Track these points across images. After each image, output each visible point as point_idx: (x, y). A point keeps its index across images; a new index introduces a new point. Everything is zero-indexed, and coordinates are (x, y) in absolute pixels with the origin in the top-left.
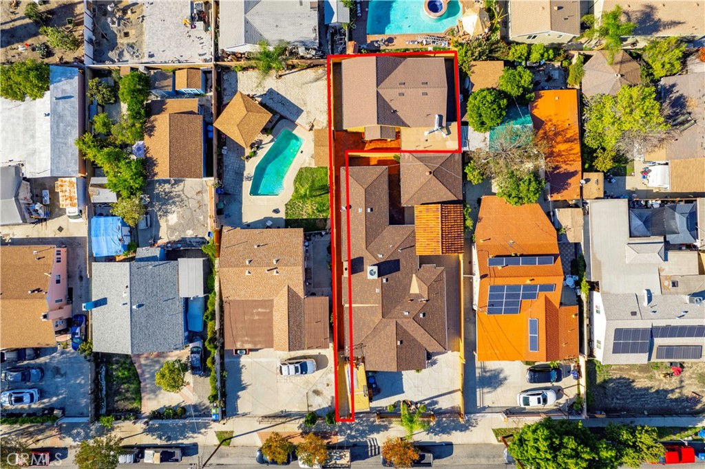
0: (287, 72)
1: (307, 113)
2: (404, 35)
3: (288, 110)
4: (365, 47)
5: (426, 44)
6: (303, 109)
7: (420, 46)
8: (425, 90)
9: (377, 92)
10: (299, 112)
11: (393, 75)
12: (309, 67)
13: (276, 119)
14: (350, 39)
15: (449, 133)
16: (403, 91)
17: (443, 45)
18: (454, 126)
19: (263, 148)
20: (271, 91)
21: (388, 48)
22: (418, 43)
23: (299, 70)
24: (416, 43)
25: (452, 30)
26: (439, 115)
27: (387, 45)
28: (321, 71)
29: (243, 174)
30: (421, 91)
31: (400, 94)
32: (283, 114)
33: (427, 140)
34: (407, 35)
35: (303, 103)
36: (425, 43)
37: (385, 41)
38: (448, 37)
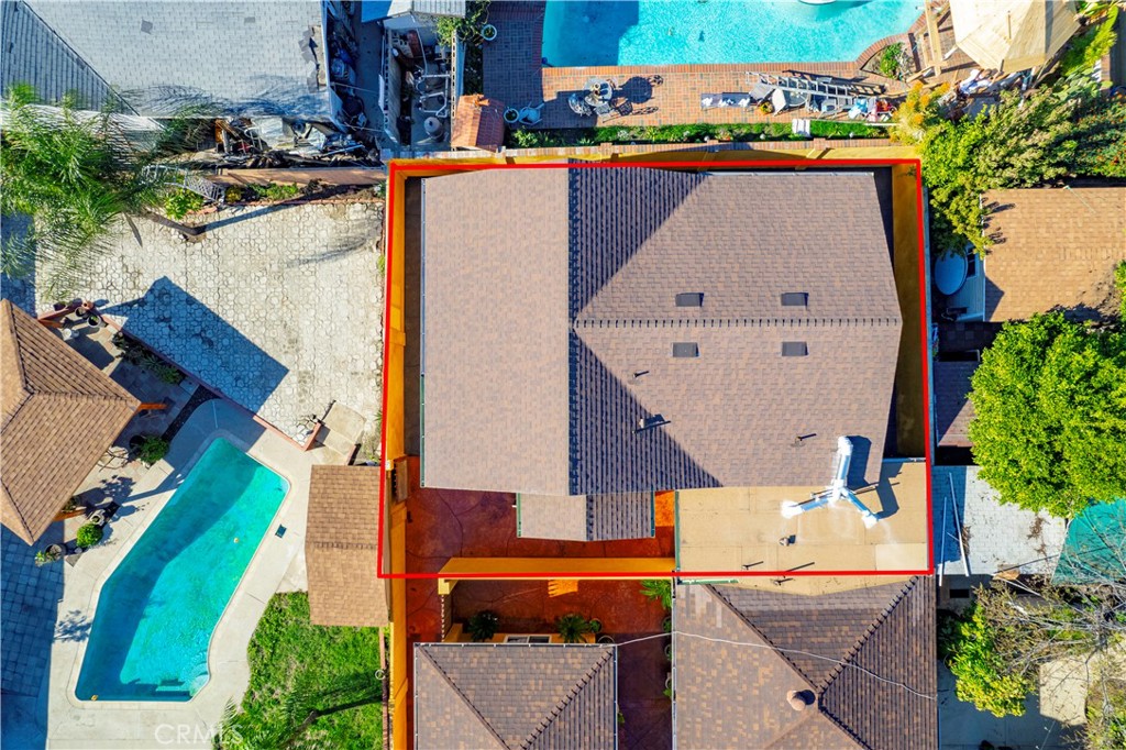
0: (227, 213)
1: (302, 381)
2: (692, 68)
3: (225, 365)
4: (533, 115)
5: (788, 109)
6: (283, 362)
7: (757, 117)
8: (797, 334)
9: (573, 337)
10: (269, 373)
11: (645, 256)
12: (313, 194)
13: (186, 399)
14: (470, 87)
15: (889, 507)
16: (693, 334)
17: (855, 112)
18: (913, 478)
19: (132, 510)
20: (163, 291)
21: (629, 120)
22: (753, 101)
23: (274, 208)
24: (744, 102)
25: (891, 52)
26: (852, 439)
27: (625, 111)
28: (356, 212)
29: (52, 614)
30: (777, 335)
31: (678, 350)
32: (208, 382)
33: (791, 540)
34: (708, 69)
35: (284, 341)
36: (779, 101)
37: (616, 94)
38: (871, 79)
